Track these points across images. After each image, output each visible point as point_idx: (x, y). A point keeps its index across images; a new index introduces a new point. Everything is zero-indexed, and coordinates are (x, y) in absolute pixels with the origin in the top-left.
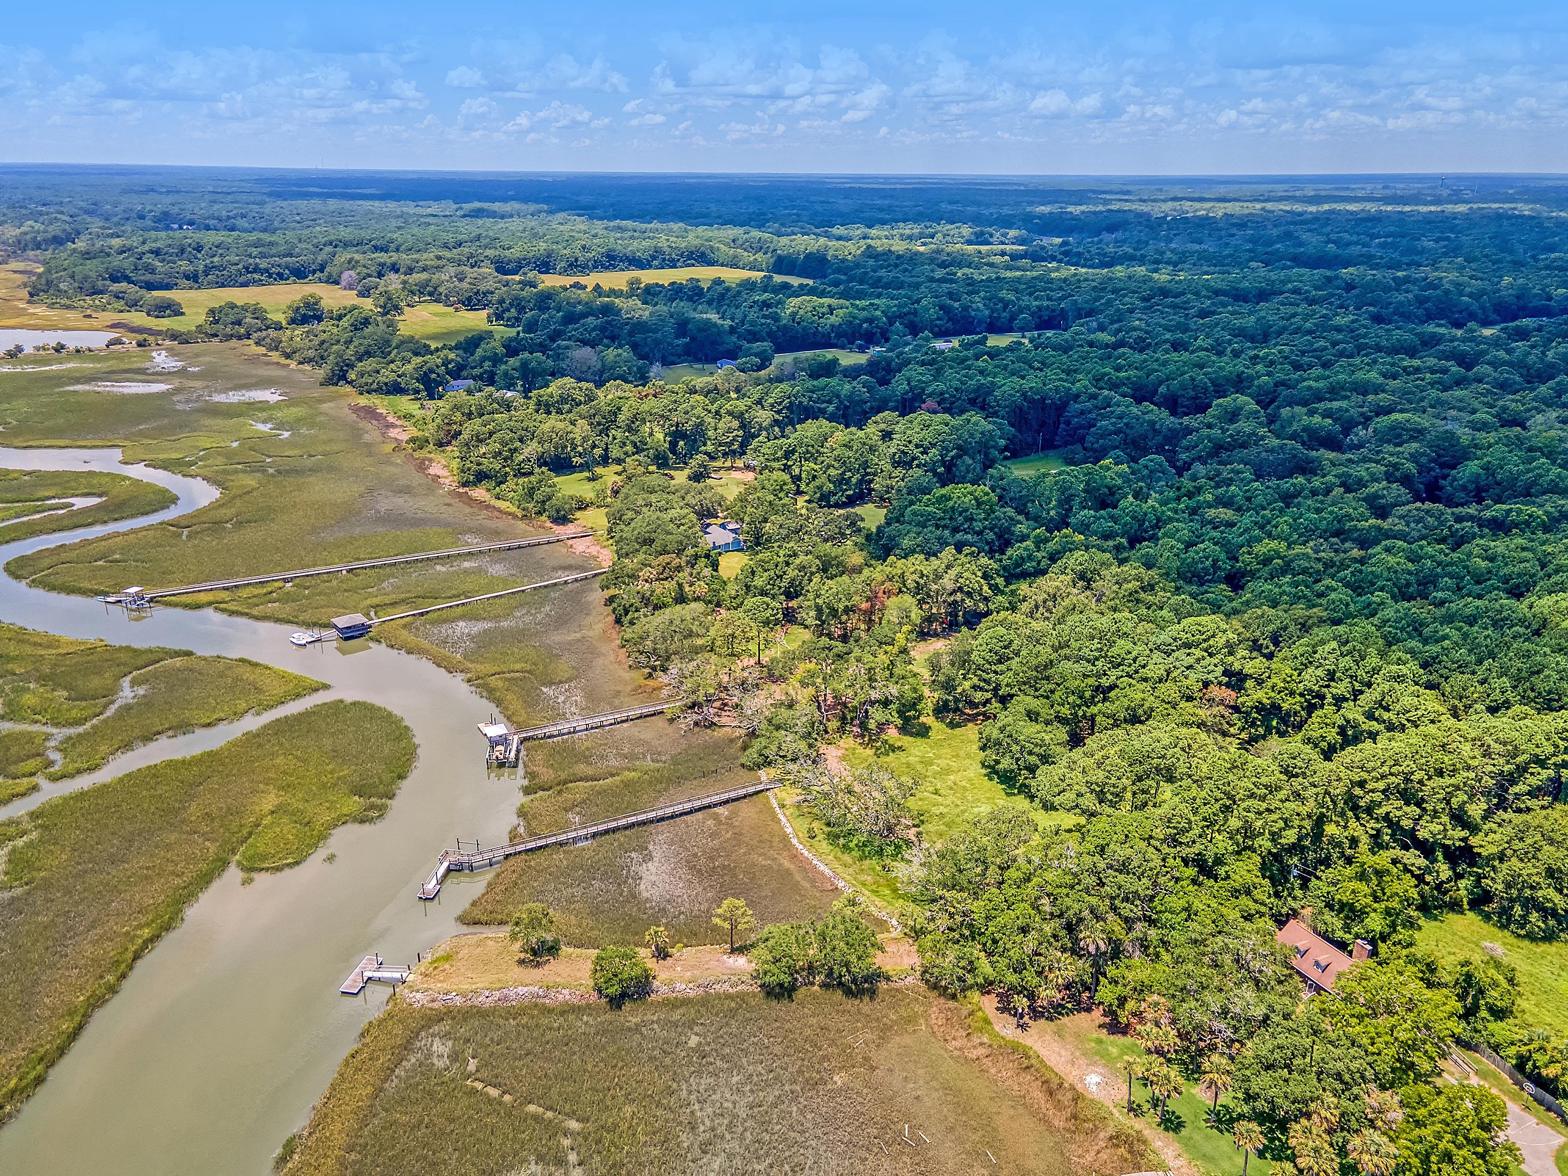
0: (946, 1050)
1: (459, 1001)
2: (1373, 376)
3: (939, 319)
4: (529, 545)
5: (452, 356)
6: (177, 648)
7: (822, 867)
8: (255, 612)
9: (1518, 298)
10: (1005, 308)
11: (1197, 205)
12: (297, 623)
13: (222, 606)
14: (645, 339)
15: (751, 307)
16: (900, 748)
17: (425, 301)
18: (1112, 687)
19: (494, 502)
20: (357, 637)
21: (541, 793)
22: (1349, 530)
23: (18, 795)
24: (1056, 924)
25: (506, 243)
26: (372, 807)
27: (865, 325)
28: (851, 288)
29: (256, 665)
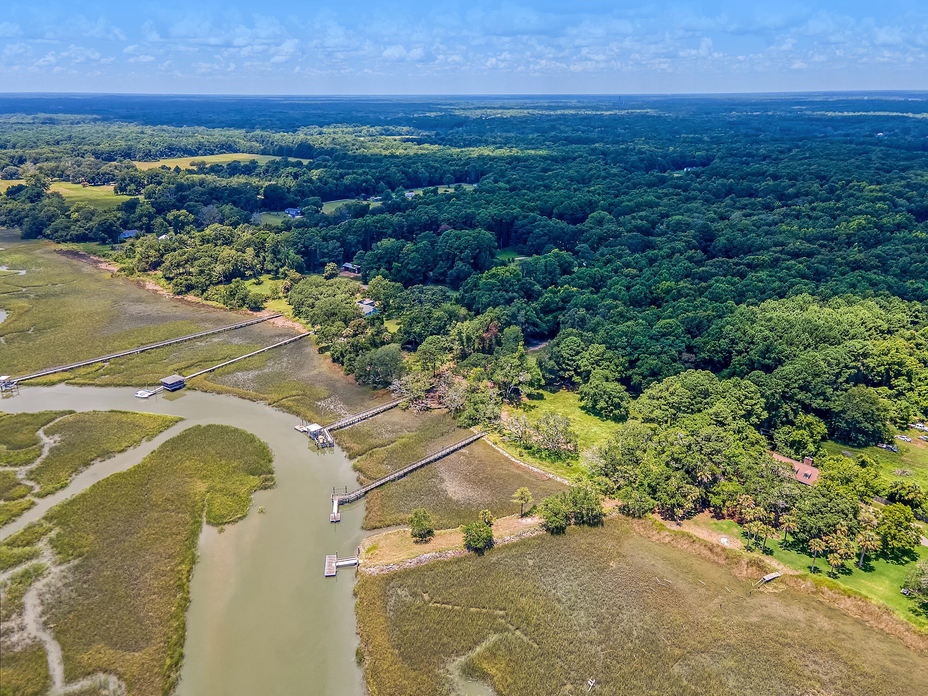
0: (652, 542)
1: (396, 568)
2: (651, 198)
3: (403, 179)
4: (247, 325)
5: (119, 215)
6: (62, 409)
7: (536, 470)
8: (97, 381)
9: (681, 157)
10: (436, 171)
11: (494, 111)
12: (131, 386)
13: (71, 381)
14: (240, 198)
15: (287, 176)
16: (535, 406)
17: (55, 181)
18: (638, 359)
19: (205, 302)
20: (178, 389)
21: (359, 458)
22: (694, 274)
23: (25, 509)
24: (682, 472)
25: (96, 141)
26: (266, 480)
27: (364, 184)
28: (344, 163)
29: (126, 413)
